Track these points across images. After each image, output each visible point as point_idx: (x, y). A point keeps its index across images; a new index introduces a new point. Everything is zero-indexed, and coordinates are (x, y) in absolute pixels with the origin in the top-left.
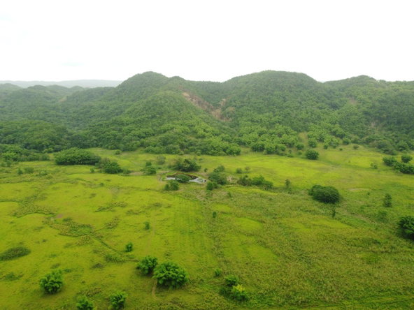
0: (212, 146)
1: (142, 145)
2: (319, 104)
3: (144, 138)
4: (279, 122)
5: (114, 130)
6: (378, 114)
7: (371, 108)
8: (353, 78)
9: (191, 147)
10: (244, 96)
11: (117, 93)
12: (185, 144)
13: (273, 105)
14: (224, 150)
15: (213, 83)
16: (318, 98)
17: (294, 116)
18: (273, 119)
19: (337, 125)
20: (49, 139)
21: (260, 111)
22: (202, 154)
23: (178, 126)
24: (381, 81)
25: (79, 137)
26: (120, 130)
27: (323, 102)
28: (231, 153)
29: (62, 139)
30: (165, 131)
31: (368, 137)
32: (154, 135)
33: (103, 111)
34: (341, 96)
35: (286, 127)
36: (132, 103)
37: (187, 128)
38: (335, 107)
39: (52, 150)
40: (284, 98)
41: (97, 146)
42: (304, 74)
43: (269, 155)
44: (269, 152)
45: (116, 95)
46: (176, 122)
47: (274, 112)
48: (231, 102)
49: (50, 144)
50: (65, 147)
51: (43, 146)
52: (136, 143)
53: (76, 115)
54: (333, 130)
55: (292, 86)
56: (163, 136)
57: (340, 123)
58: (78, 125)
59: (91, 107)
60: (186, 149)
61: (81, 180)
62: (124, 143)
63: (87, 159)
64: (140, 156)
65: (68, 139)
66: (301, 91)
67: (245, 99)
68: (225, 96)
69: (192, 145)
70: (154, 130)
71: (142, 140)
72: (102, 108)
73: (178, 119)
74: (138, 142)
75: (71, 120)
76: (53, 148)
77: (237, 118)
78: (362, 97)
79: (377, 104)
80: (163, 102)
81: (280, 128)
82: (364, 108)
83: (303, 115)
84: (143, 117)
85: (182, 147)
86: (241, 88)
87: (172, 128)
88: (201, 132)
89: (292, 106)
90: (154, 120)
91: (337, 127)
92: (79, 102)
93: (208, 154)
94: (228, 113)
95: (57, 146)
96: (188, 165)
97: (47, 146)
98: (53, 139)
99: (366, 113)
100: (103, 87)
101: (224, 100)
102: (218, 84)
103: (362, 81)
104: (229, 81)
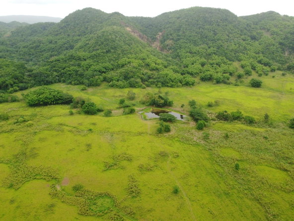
0: (170, 79)
1: (105, 80)
2: (243, 37)
3: (105, 72)
4: (214, 53)
5: (73, 65)
6: (291, 45)
7: (284, 39)
8: (263, 14)
9: (150, 80)
10: (179, 30)
11: (62, 28)
12: (145, 77)
13: (206, 37)
14: (181, 82)
15: (146, 18)
16: (241, 31)
17: (226, 47)
18: (209, 51)
19: (261, 55)
20: (12, 78)
21: (195, 43)
22: (162, 86)
23: (133, 60)
24: (284, 16)
25: (41, 74)
26: (79, 65)
27: (245, 35)
28: (187, 84)
29: (25, 77)
30: (123, 66)
31: (288, 64)
32: (113, 69)
33: (52, 46)
34: (256, 29)
35: (222, 58)
36: (78, 38)
37: (141, 62)
38: (254, 38)
39: (18, 89)
40: (214, 31)
41: (60, 81)
42: (228, 10)
43: (218, 85)
44: (218, 82)
45: (61, 30)
46: (130, 56)
47: (207, 44)
48: (168, 35)
49: (14, 83)
50: (29, 85)
51: (7, 85)
52: (99, 78)
53: (26, 50)
54: (259, 59)
55: (219, 21)
56: (122, 70)
57: (263, 53)
58: (31, 60)
59: (40, 42)
60: (146, 83)
61: (65, 125)
62: (88, 79)
63: (59, 99)
64: (106, 91)
65: (30, 76)
66: (226, 25)
67: (180, 33)
68: (160, 30)
69: (150, 78)
70: (112, 65)
71: (104, 74)
72: (51, 42)
73: (131, 53)
74: (101, 77)
75: (24, 55)
76: (18, 87)
77: (177, 49)
78: (275, 29)
79: (289, 35)
80: (114, 37)
81: (217, 59)
82: (279, 39)
83: (233, 47)
84: (98, 52)
85: (143, 80)
86: (174, 23)
87: (129, 62)
88: (153, 65)
89: (222, 39)
90: (109, 55)
91: (261, 57)
92: (24, 37)
93: (168, 86)
94: (167, 45)
95: (21, 85)
96: (162, 101)
97: (12, 85)
98: (16, 78)
99: (281, 44)
100: (44, 22)
101: (160, 34)
102: (149, 19)
103: (271, 16)
104: (160, 16)
